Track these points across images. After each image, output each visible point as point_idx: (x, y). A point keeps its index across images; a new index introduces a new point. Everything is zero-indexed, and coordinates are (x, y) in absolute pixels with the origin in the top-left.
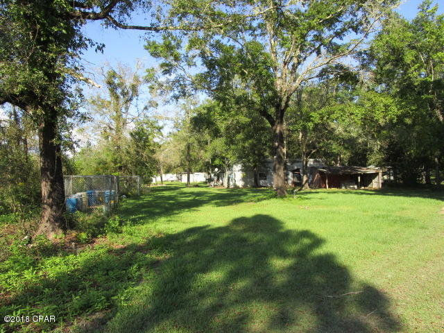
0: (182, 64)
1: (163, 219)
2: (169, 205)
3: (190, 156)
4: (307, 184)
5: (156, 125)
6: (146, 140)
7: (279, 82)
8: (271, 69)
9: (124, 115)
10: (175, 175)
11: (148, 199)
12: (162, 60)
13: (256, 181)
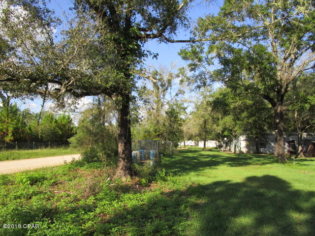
0: (204, 64)
1: (193, 173)
2: (195, 163)
3: (206, 128)
4: (302, 153)
5: (182, 106)
6: (176, 117)
7: (279, 73)
8: (273, 64)
9: (162, 100)
10: (194, 141)
11: (178, 158)
12: (190, 62)
13: (258, 149)
